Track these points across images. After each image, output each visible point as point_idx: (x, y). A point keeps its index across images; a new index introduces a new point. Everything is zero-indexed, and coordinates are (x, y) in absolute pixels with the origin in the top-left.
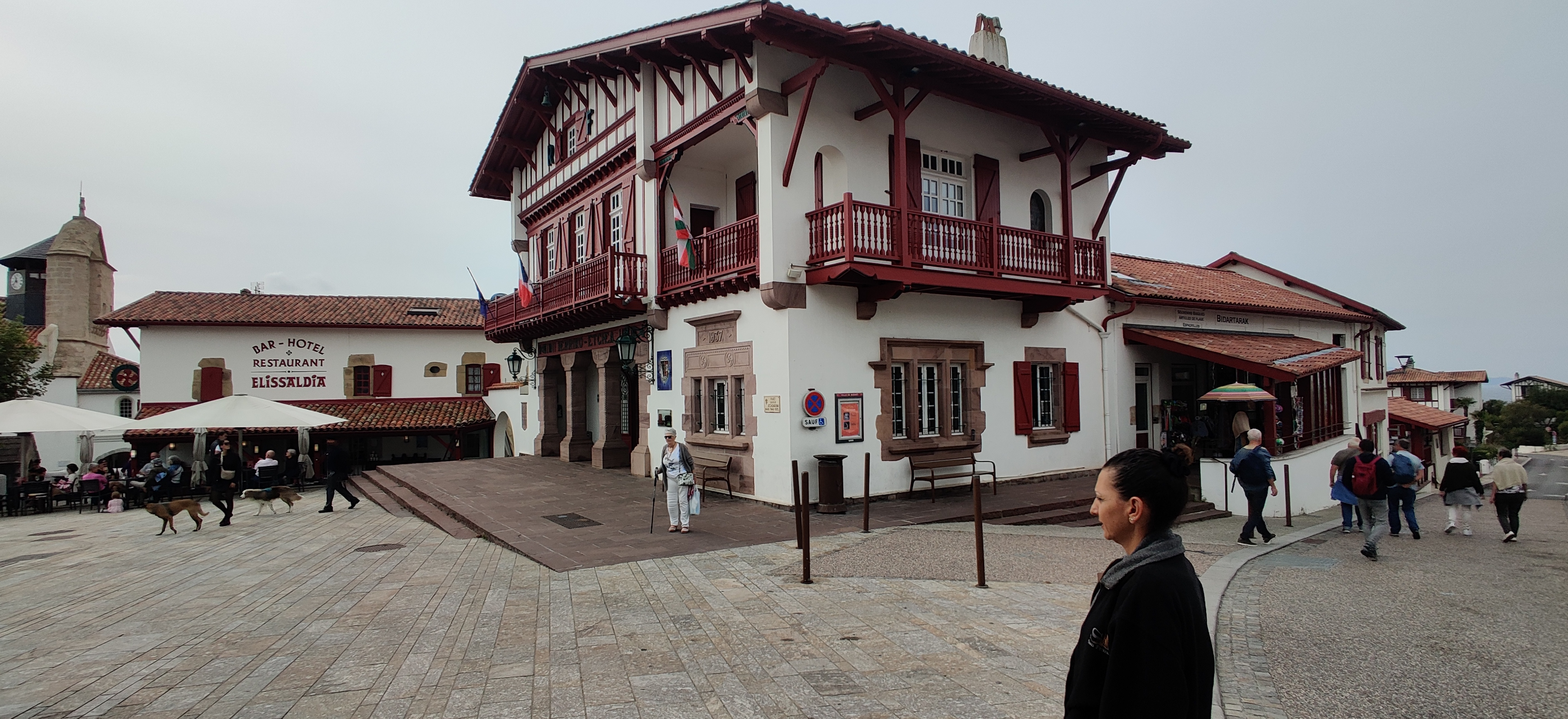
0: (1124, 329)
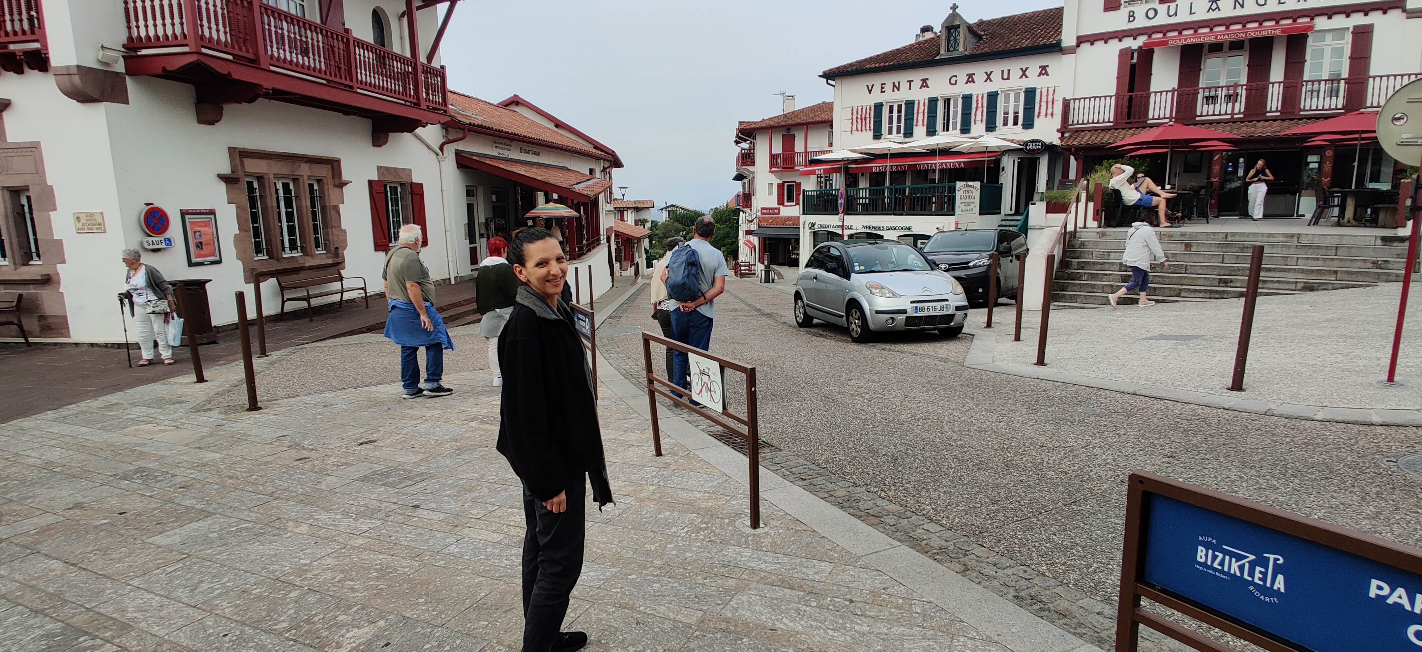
0: (456, 154)
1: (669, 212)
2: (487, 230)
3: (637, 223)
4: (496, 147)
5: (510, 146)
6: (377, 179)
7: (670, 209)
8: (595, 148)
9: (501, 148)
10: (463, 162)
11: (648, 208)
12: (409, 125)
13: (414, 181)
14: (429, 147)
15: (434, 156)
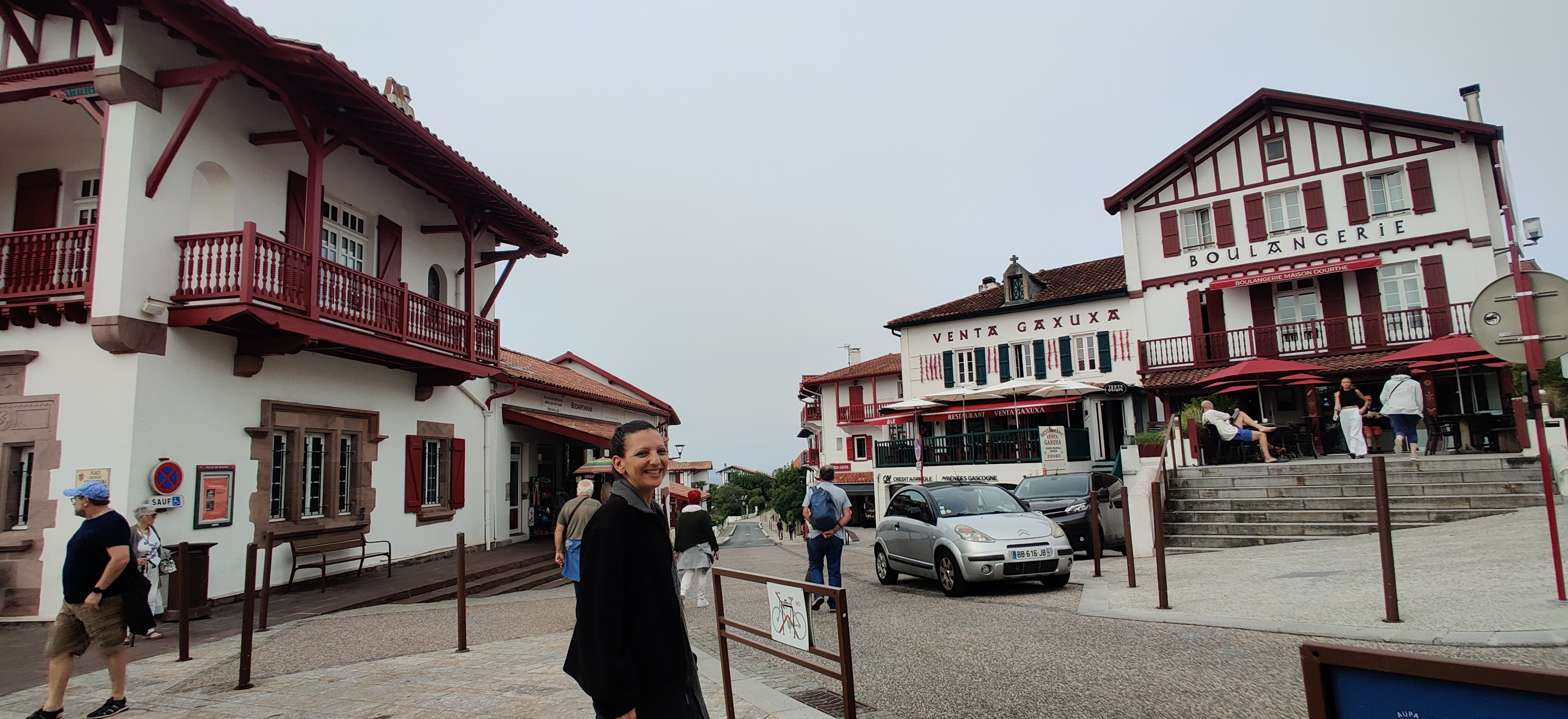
0: (503, 408)
1: (729, 474)
2: (531, 490)
4: (546, 402)
5: (561, 401)
6: (416, 434)
7: (729, 471)
8: (651, 403)
9: (552, 404)
10: (510, 417)
11: (706, 470)
12: (456, 378)
13: (455, 437)
14: (475, 402)
15: (480, 411)
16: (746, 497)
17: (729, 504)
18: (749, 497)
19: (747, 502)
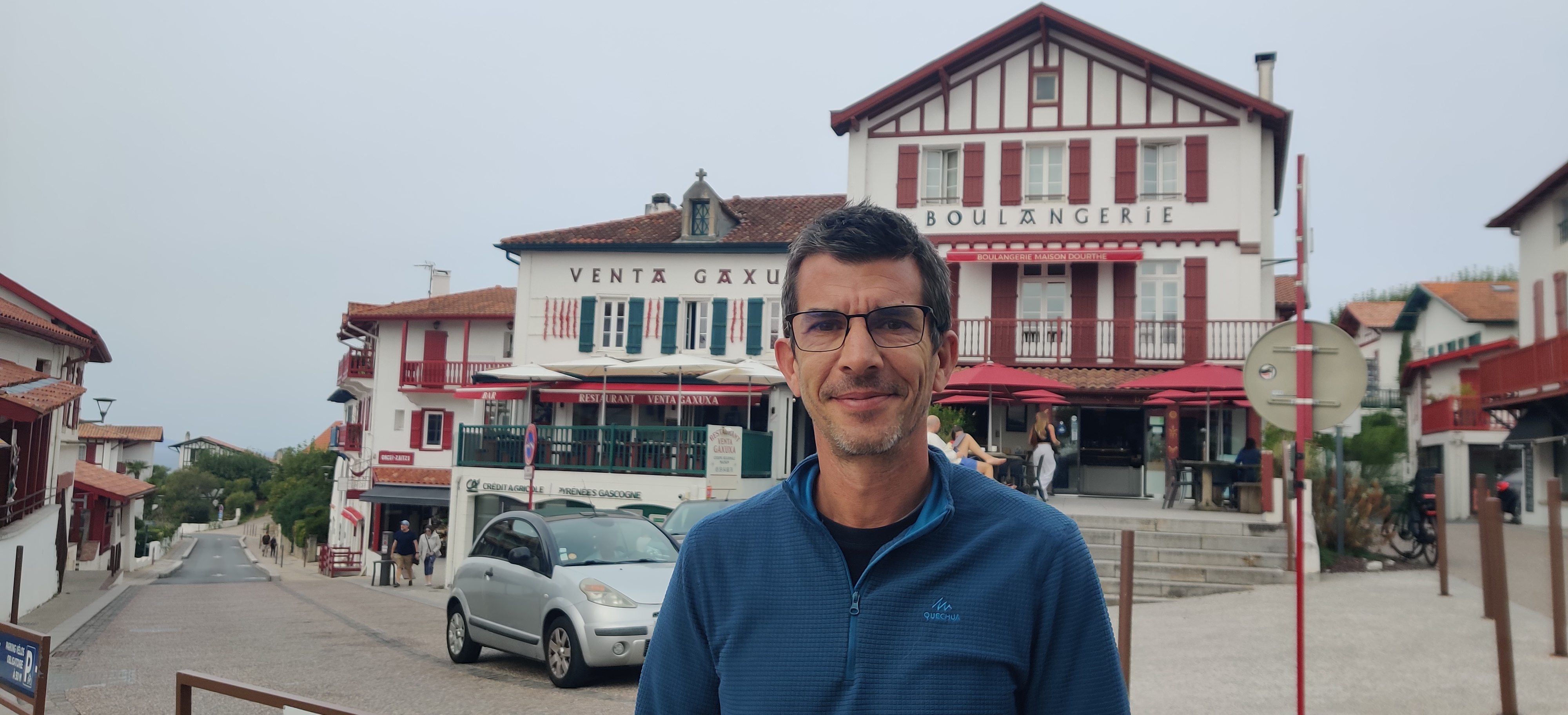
1: (193, 451)
3: (121, 468)
7: (194, 446)
8: (55, 321)
11: (149, 442)
16: (221, 491)
17: (186, 503)
18: (227, 493)
19: (222, 500)
